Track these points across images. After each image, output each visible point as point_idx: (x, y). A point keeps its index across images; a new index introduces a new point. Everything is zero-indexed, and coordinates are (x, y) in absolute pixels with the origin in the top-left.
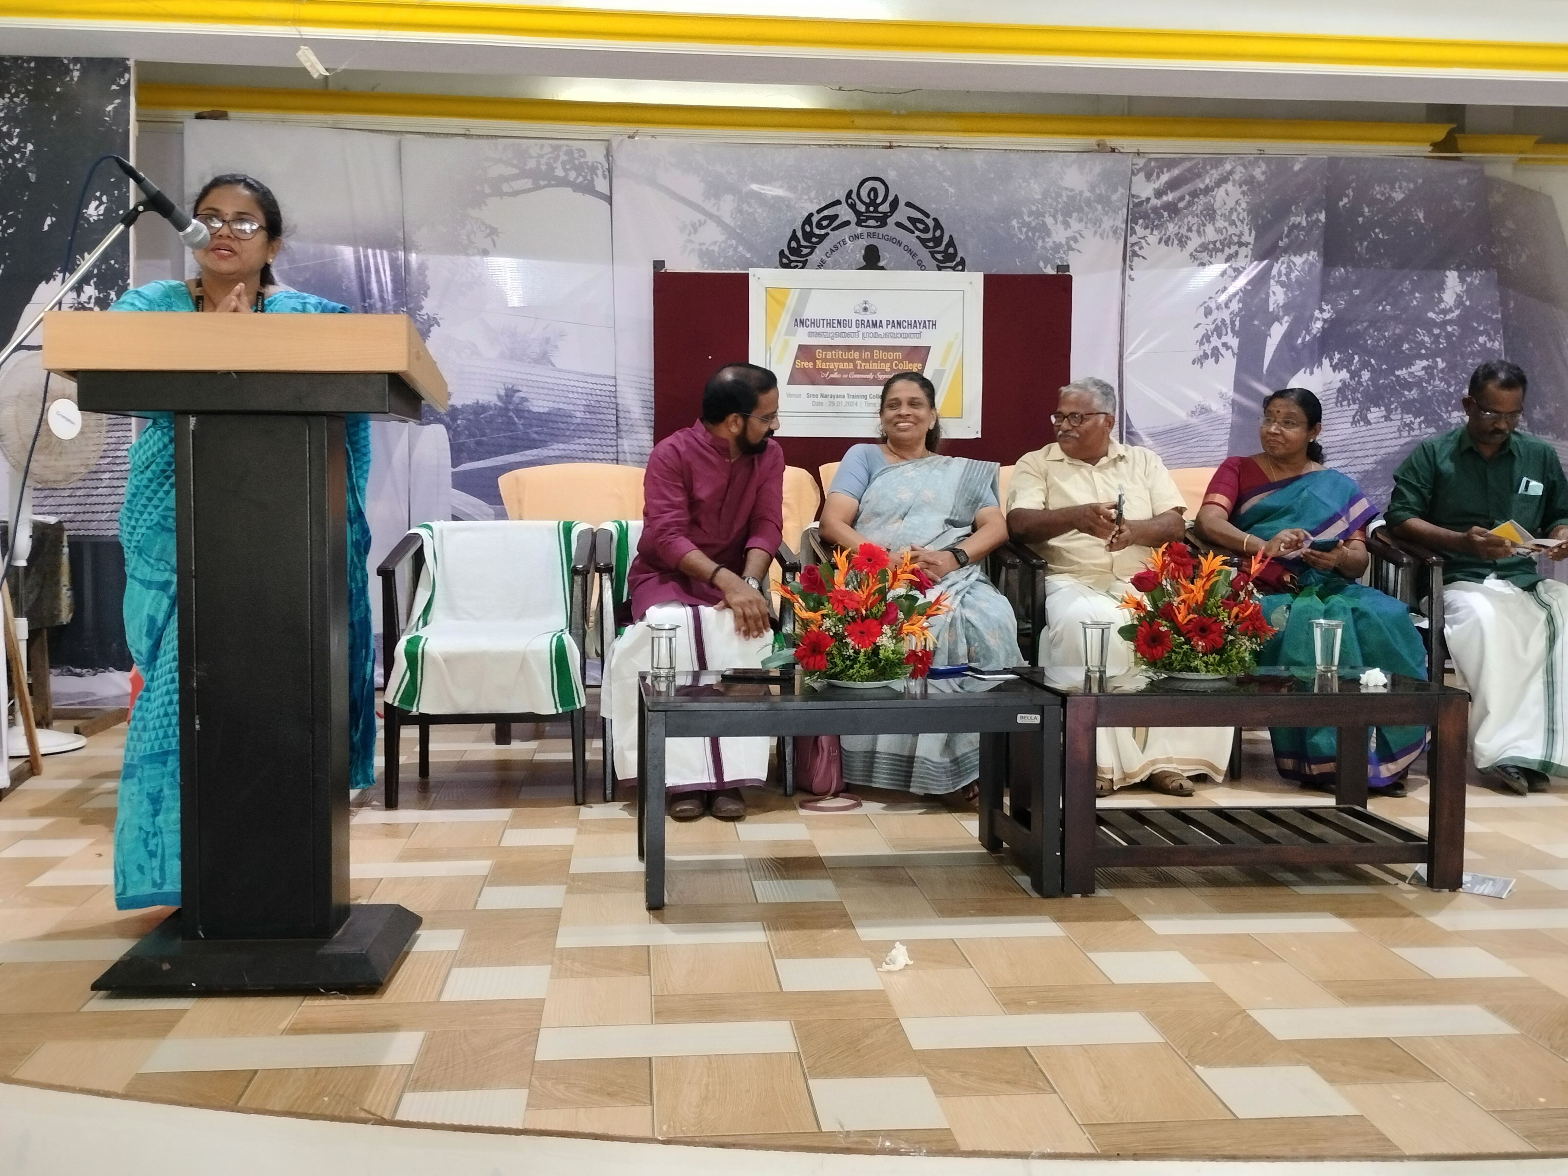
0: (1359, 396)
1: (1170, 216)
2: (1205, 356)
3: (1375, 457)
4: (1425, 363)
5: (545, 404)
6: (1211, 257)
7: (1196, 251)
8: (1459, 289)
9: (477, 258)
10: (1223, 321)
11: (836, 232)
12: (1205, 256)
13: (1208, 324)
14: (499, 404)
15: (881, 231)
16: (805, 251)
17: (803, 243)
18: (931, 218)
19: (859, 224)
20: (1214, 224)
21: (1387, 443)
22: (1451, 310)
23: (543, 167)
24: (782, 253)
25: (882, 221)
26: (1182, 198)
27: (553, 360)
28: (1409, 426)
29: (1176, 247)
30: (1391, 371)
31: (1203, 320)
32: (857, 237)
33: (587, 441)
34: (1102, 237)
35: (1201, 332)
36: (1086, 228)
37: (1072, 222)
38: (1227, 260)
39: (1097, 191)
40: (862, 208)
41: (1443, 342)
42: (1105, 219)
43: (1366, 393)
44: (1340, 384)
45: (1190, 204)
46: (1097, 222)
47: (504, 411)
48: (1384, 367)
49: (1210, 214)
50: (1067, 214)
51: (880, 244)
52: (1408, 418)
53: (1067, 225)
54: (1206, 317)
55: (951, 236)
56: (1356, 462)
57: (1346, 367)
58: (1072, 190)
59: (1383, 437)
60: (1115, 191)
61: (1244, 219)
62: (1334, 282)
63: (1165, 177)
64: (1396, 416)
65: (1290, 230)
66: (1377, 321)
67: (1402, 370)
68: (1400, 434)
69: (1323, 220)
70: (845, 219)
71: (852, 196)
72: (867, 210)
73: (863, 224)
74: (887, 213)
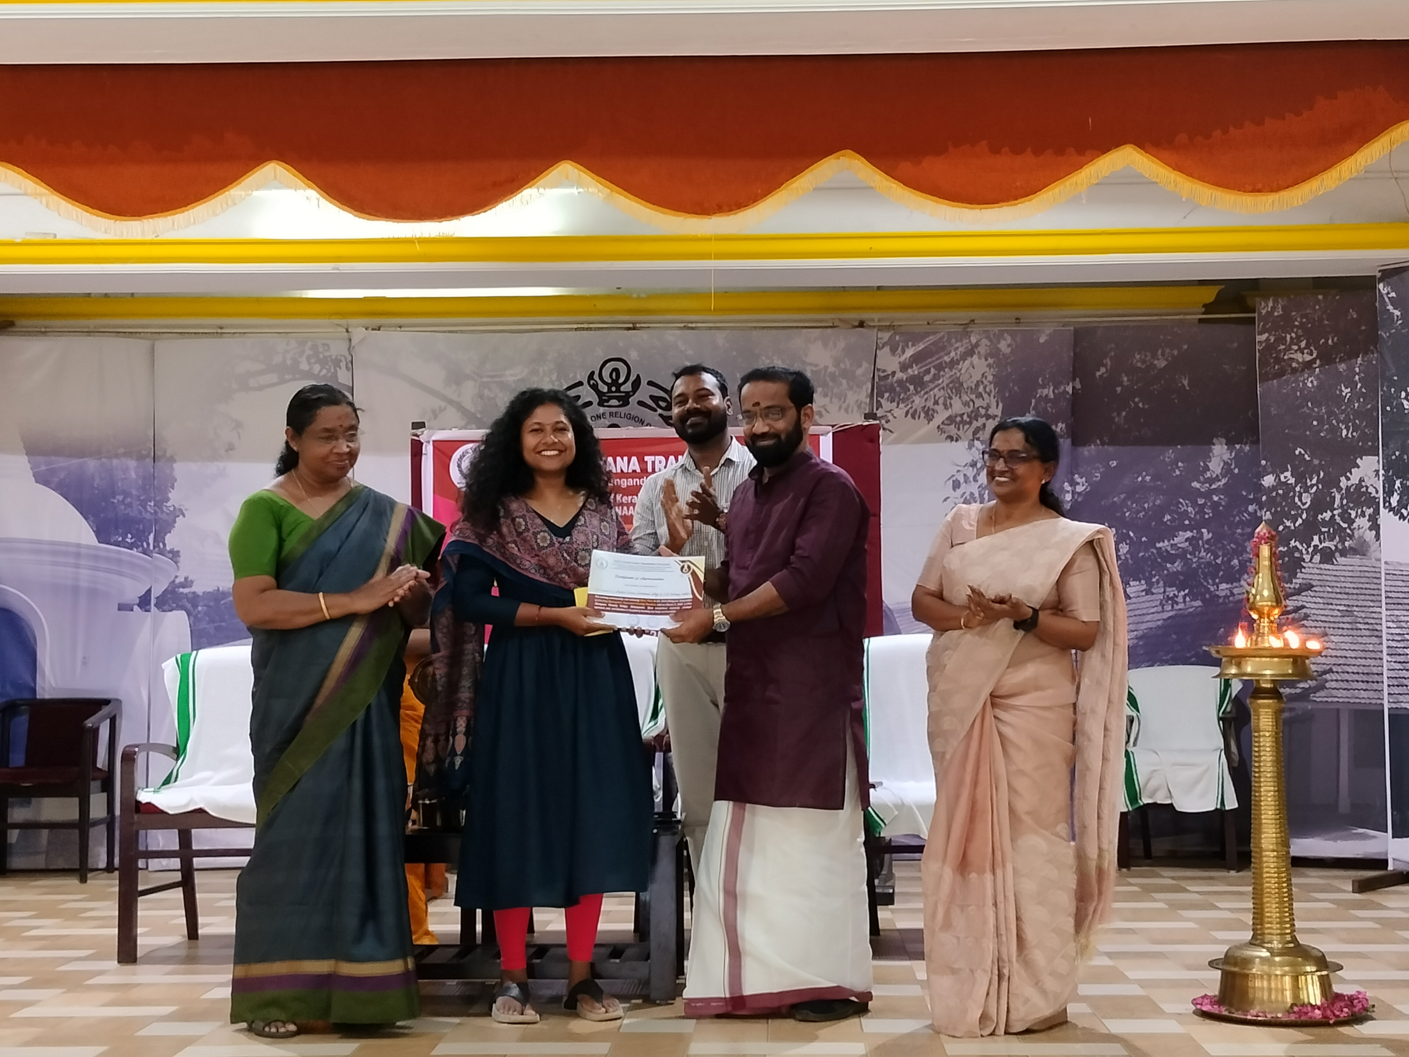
1: (916, 389)
3: (1135, 633)
4: (1189, 534)
6: (959, 429)
7: (943, 423)
8: (1226, 456)
10: (972, 494)
12: (952, 430)
13: (956, 498)
15: (624, 410)
19: (601, 404)
20: (960, 397)
21: (1149, 618)
22: (1217, 479)
23: (288, 362)
25: (625, 401)
26: (927, 372)
28: (1173, 600)
29: (923, 420)
30: (1152, 543)
31: (950, 492)
32: (598, 417)
34: (846, 411)
38: (975, 433)
39: (842, 366)
40: (605, 389)
41: (1209, 513)
42: (850, 393)
45: (936, 377)
46: (842, 397)
48: (1144, 539)
49: (957, 387)
51: (622, 423)
52: (1171, 591)
54: (954, 489)
58: (816, 365)
59: (1144, 611)
60: (860, 366)
61: (991, 391)
62: (1086, 453)
63: (910, 352)
64: (1158, 589)
65: (1036, 403)
66: (1135, 493)
67: (1164, 542)
68: (1163, 608)
69: (1071, 392)
70: (587, 400)
71: (594, 377)
72: (610, 391)
73: (606, 404)
74: (629, 392)
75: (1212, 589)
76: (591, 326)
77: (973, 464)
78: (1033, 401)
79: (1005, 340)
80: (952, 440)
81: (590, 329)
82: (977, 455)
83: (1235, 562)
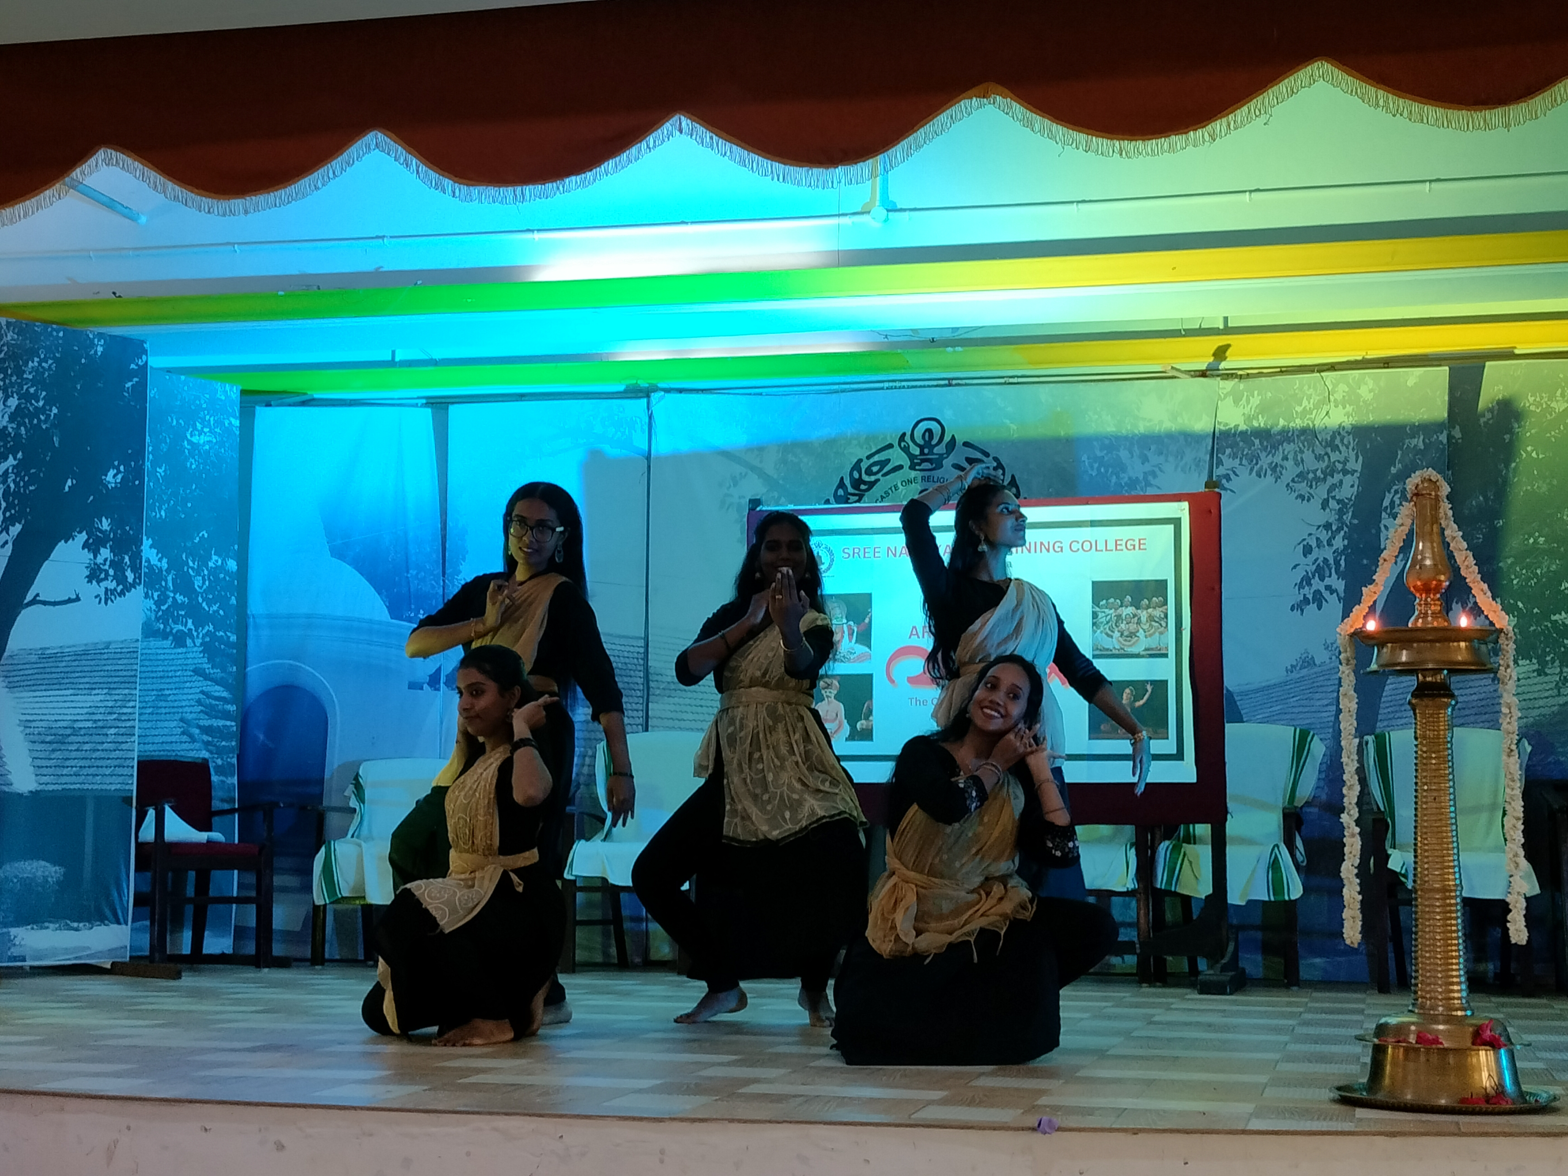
1: (1261, 443)
2: (1306, 601)
3: (1525, 720)
6: (1311, 487)
7: (1293, 481)
10: (1326, 560)
11: (888, 477)
12: (1303, 488)
13: (1307, 565)
15: (935, 473)
16: (853, 498)
17: (851, 490)
18: (991, 458)
19: (912, 467)
20: (1313, 451)
21: (1541, 703)
23: (583, 426)
24: (827, 501)
25: (938, 463)
29: (1270, 479)
30: (1546, 615)
31: (1301, 559)
32: (910, 482)
34: (1183, 470)
35: (1299, 574)
36: (1166, 461)
37: (1149, 454)
38: (1330, 491)
39: (1180, 420)
40: (916, 451)
42: (1187, 451)
46: (1177, 454)
48: (1536, 610)
50: (1145, 446)
53: (1145, 459)
54: (1305, 555)
55: (1013, 477)
58: (1150, 420)
59: (1536, 695)
60: (1198, 419)
61: (1349, 443)
62: (1466, 511)
63: (1256, 401)
64: (1554, 670)
65: (1403, 455)
67: (1560, 614)
68: (1559, 691)
69: (1445, 441)
70: (897, 464)
71: (906, 438)
72: (922, 453)
73: (917, 467)
74: (943, 454)
76: (903, 384)
77: (1328, 526)
78: (1400, 452)
79: (1366, 384)
80: (1303, 500)
81: (904, 387)
82: (1333, 518)
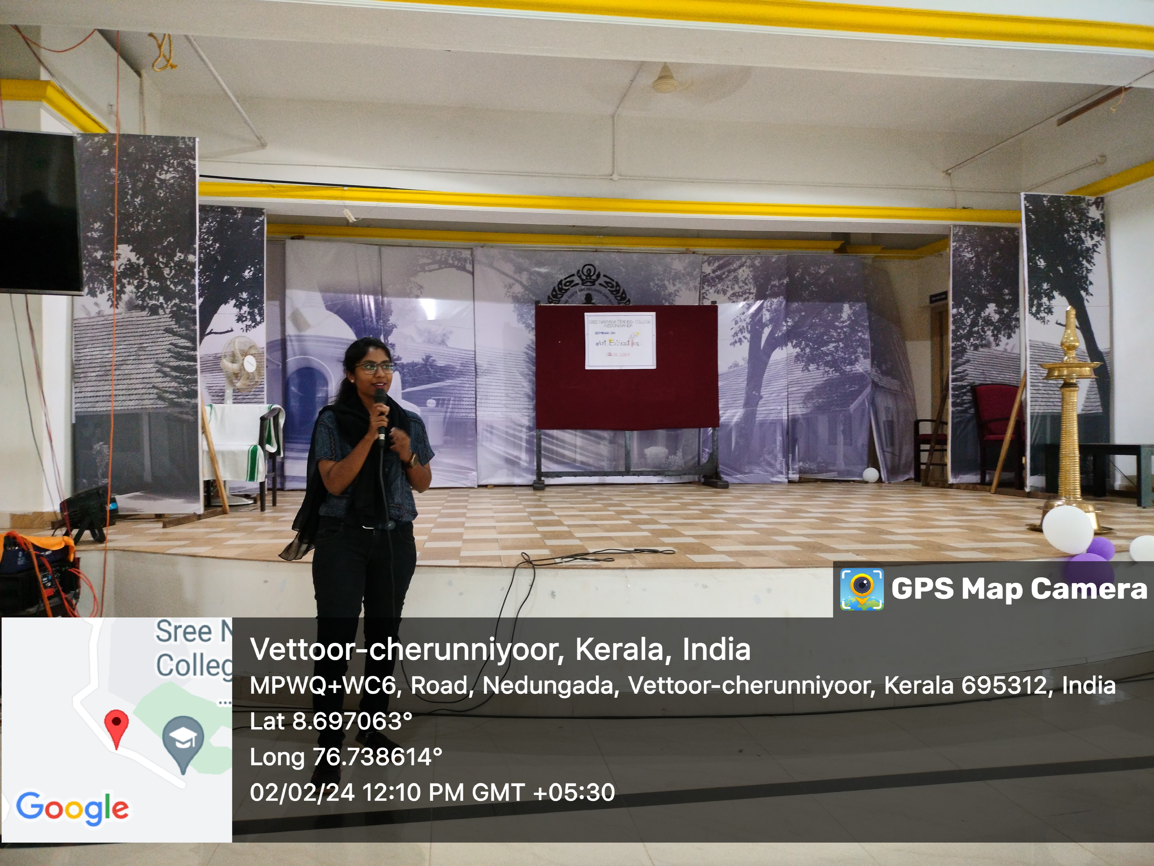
0: (804, 359)
1: (719, 281)
2: (736, 342)
4: (834, 345)
5: (443, 362)
6: (738, 298)
7: (731, 295)
8: (849, 312)
9: (414, 299)
10: (743, 327)
11: (572, 288)
12: (734, 298)
13: (736, 328)
14: (423, 362)
15: (593, 287)
16: (559, 296)
17: (558, 292)
18: (615, 281)
20: (738, 284)
21: (818, 380)
22: (845, 321)
23: (443, 259)
24: (549, 296)
25: (593, 283)
26: (724, 273)
27: (447, 343)
28: (827, 372)
29: (722, 295)
30: (818, 348)
31: (734, 326)
32: (581, 290)
33: (462, 379)
34: (689, 290)
35: (734, 331)
36: (683, 286)
37: (677, 283)
38: (744, 300)
39: (687, 270)
41: (842, 336)
42: (691, 282)
43: (808, 358)
44: (796, 354)
45: (728, 276)
46: (687, 284)
47: (425, 365)
48: (816, 346)
49: (736, 280)
50: (674, 280)
51: (593, 293)
52: (827, 369)
53: (674, 285)
54: (736, 324)
55: (623, 289)
56: (804, 388)
57: (798, 346)
58: (676, 270)
60: (695, 270)
61: (751, 282)
62: (792, 309)
63: (716, 264)
64: (822, 368)
65: (771, 287)
66: (812, 326)
67: (824, 347)
68: (823, 376)
69: (785, 283)
70: (576, 282)
71: (580, 272)
72: (587, 279)
73: (584, 284)
74: (595, 279)
75: (844, 368)
76: (578, 249)
77: (744, 313)
78: (769, 287)
79: (757, 260)
80: (735, 303)
81: (577, 251)
82: (745, 310)
83: (853, 357)
